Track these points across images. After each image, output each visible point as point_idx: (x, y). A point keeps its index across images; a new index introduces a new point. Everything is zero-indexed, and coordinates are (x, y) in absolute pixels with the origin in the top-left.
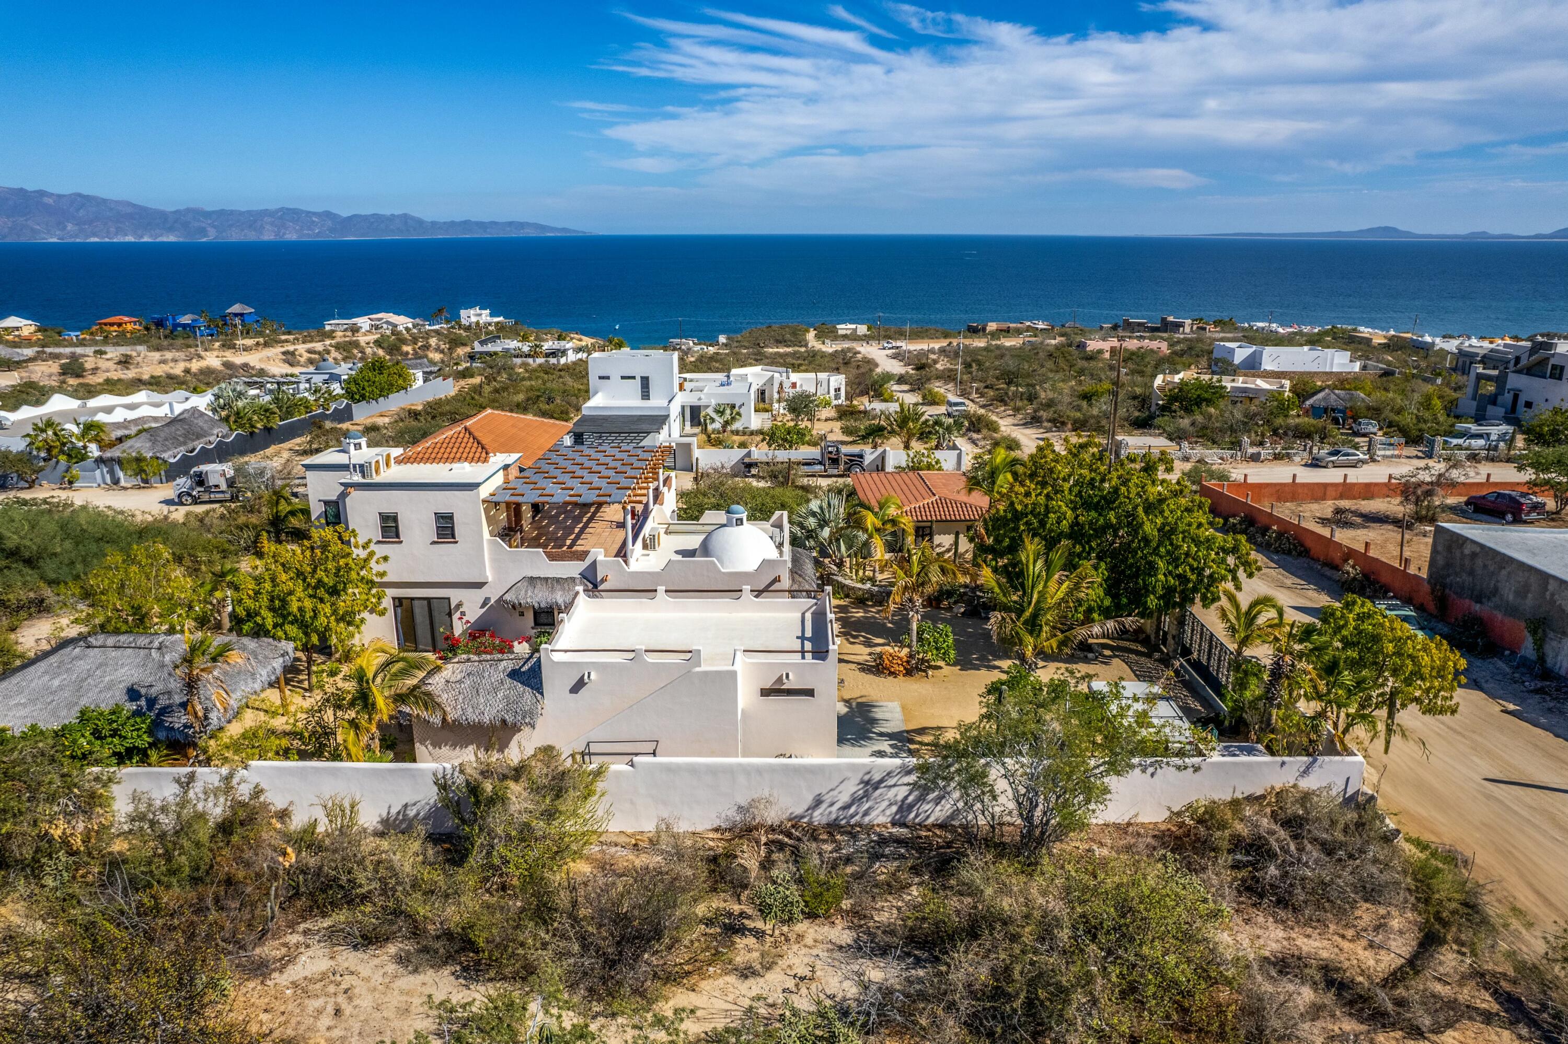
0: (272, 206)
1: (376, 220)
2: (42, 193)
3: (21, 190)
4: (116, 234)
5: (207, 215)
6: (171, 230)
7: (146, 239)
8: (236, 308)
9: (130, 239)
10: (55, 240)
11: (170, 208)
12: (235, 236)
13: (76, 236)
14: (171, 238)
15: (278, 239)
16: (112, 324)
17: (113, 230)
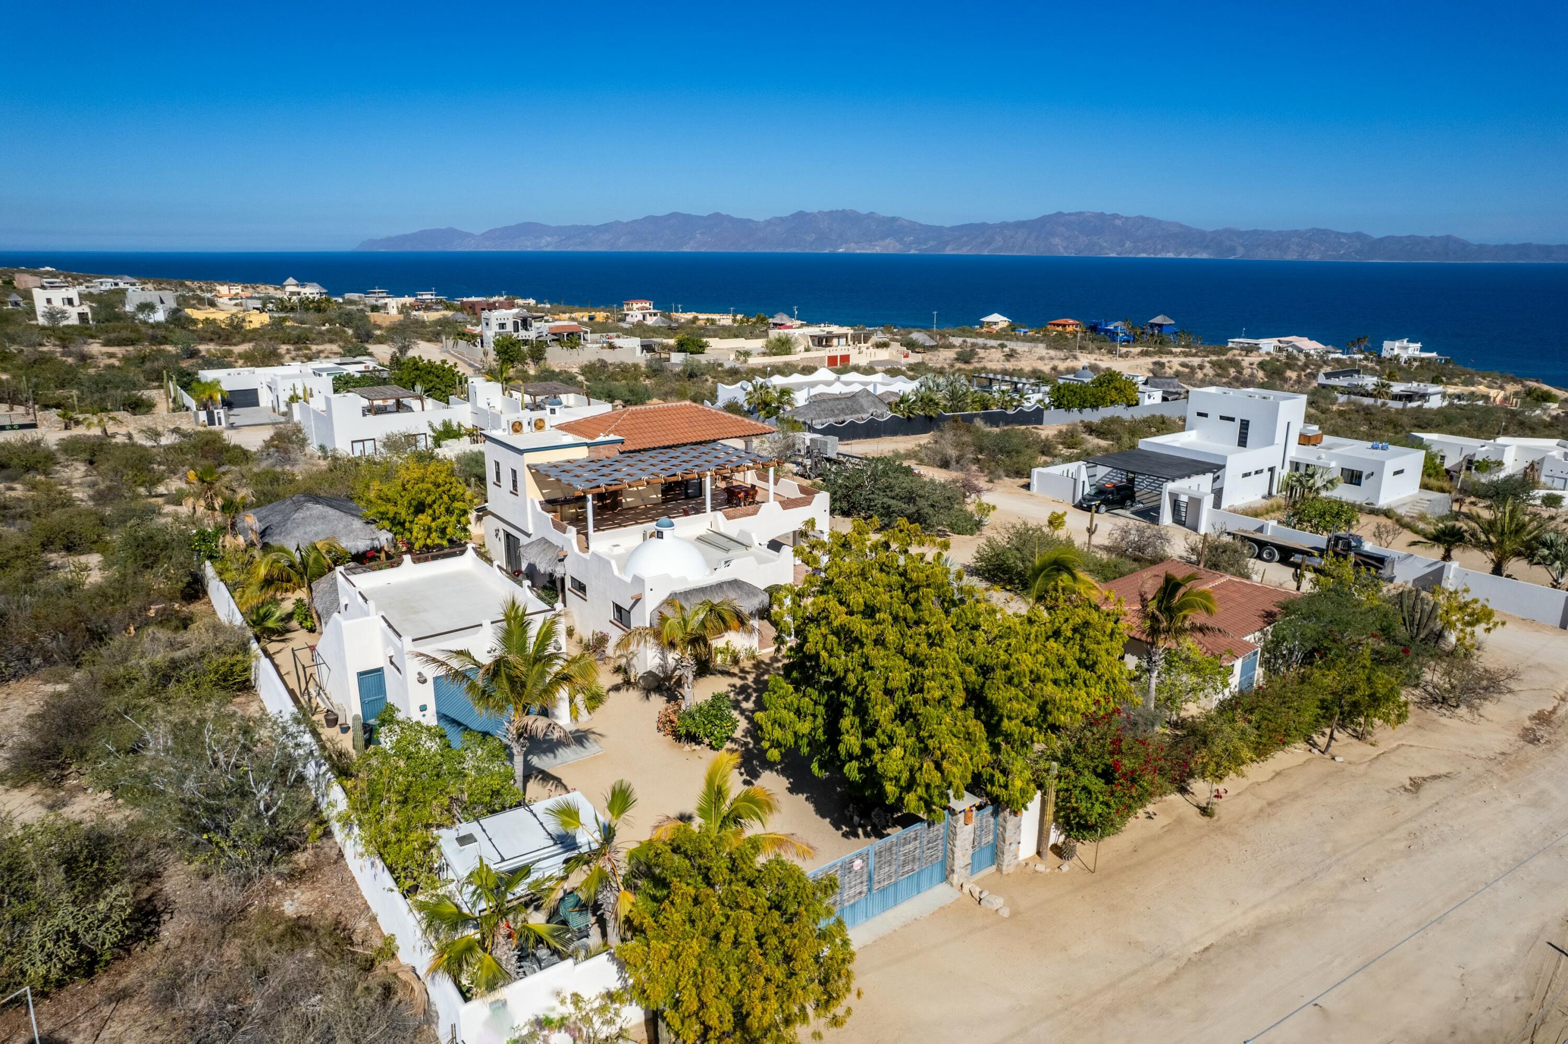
0: (1302, 227)
1: (1414, 240)
2: (1115, 216)
3: (1102, 213)
4: (1161, 251)
5: (1240, 234)
6: (1206, 247)
7: (1183, 256)
8: (1158, 320)
9: (1171, 255)
10: (1114, 255)
11: (1209, 228)
12: (1261, 255)
13: (1130, 252)
14: (1204, 256)
15: (1301, 259)
16: (1058, 325)
17: (1159, 247)
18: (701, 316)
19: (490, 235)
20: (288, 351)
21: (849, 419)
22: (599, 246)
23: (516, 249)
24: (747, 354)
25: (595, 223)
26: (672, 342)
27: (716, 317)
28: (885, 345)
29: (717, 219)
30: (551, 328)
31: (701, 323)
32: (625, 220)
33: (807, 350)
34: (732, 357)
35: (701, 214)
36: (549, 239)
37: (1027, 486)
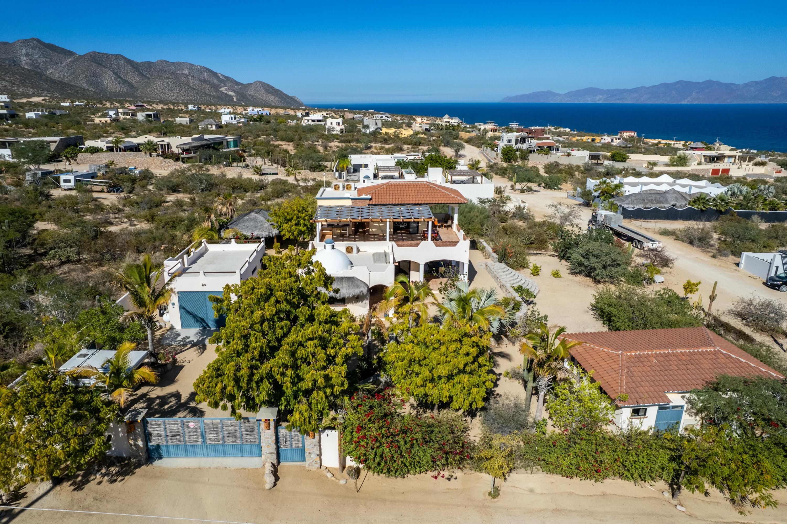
18: (663, 142)
19: (569, 94)
20: (408, 149)
21: (654, 206)
22: (629, 101)
23: (582, 102)
24: (655, 164)
25: (629, 88)
26: (609, 154)
27: (672, 142)
28: (763, 164)
29: (709, 84)
30: (537, 143)
31: (662, 145)
32: (647, 86)
33: (699, 164)
34: (645, 165)
35: (698, 81)
36: (601, 96)
37: (738, 265)
